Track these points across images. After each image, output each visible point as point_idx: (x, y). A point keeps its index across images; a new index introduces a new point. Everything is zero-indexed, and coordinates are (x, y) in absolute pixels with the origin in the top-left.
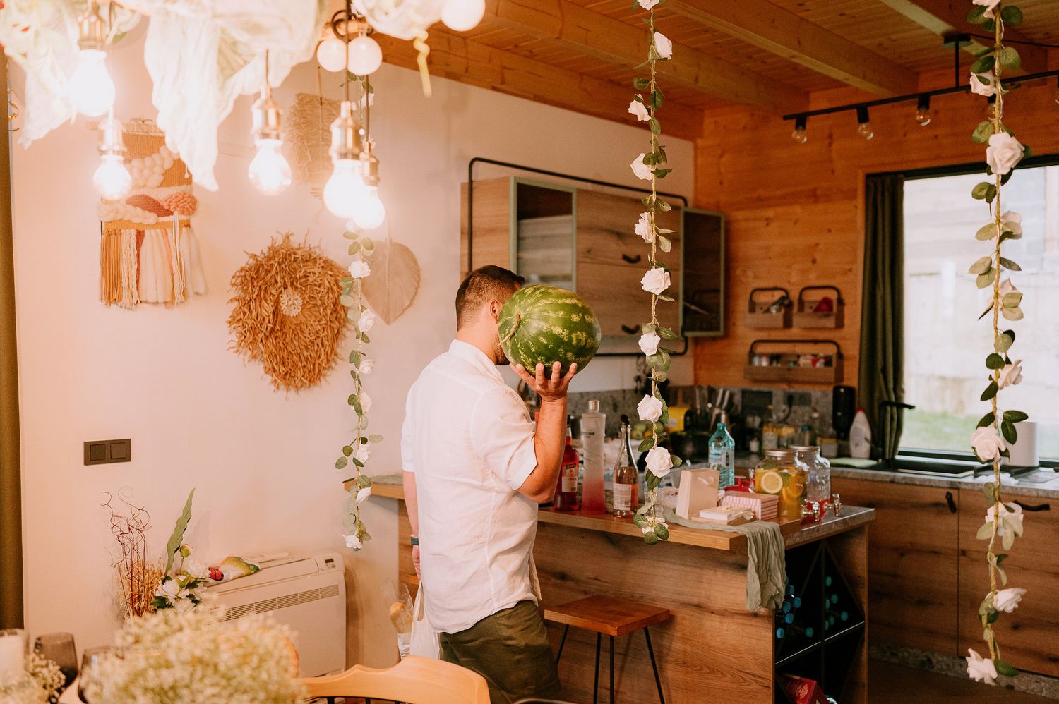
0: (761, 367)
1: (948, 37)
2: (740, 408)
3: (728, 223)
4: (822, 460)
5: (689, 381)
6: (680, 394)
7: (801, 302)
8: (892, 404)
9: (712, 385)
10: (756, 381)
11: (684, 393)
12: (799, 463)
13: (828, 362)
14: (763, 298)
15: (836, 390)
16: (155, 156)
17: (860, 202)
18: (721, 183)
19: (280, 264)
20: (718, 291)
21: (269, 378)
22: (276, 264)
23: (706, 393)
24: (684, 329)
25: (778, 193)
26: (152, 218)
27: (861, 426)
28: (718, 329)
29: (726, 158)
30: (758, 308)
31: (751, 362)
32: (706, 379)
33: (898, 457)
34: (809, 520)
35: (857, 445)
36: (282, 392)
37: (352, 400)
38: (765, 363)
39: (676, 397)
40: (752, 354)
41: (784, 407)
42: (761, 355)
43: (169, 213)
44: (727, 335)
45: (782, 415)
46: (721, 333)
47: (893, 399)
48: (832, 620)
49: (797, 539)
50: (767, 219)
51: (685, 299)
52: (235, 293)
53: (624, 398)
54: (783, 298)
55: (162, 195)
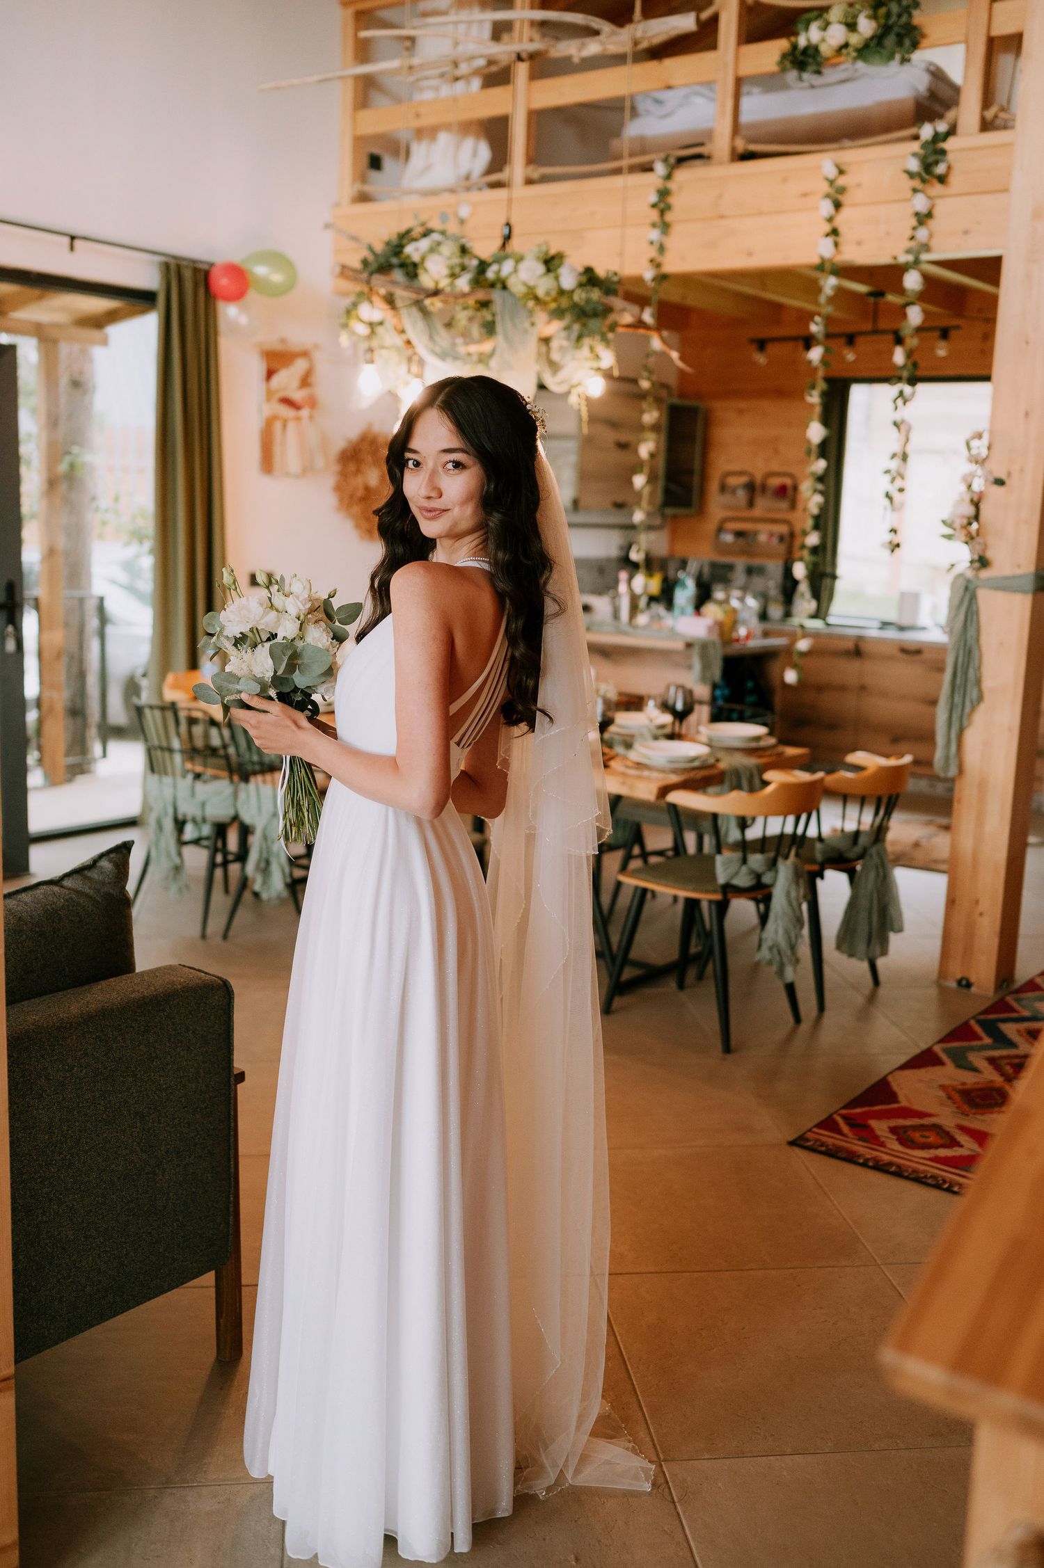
0: (727, 544)
1: (870, 294)
3: (707, 413)
5: (664, 550)
6: (655, 563)
7: (764, 488)
8: (827, 577)
9: (683, 555)
10: (721, 554)
11: (658, 563)
12: (734, 603)
13: (781, 538)
14: (732, 481)
16: (293, 366)
20: (693, 472)
21: (356, 530)
23: (677, 562)
24: (663, 507)
26: (292, 413)
28: (690, 508)
29: (709, 350)
30: (727, 490)
31: (718, 537)
32: (682, 549)
34: (738, 640)
36: (365, 544)
38: (730, 538)
40: (720, 529)
42: (728, 532)
43: (302, 409)
44: (701, 511)
46: (695, 510)
47: (829, 572)
49: (729, 651)
50: (740, 411)
51: (666, 476)
52: (336, 468)
54: (748, 482)
55: (298, 396)
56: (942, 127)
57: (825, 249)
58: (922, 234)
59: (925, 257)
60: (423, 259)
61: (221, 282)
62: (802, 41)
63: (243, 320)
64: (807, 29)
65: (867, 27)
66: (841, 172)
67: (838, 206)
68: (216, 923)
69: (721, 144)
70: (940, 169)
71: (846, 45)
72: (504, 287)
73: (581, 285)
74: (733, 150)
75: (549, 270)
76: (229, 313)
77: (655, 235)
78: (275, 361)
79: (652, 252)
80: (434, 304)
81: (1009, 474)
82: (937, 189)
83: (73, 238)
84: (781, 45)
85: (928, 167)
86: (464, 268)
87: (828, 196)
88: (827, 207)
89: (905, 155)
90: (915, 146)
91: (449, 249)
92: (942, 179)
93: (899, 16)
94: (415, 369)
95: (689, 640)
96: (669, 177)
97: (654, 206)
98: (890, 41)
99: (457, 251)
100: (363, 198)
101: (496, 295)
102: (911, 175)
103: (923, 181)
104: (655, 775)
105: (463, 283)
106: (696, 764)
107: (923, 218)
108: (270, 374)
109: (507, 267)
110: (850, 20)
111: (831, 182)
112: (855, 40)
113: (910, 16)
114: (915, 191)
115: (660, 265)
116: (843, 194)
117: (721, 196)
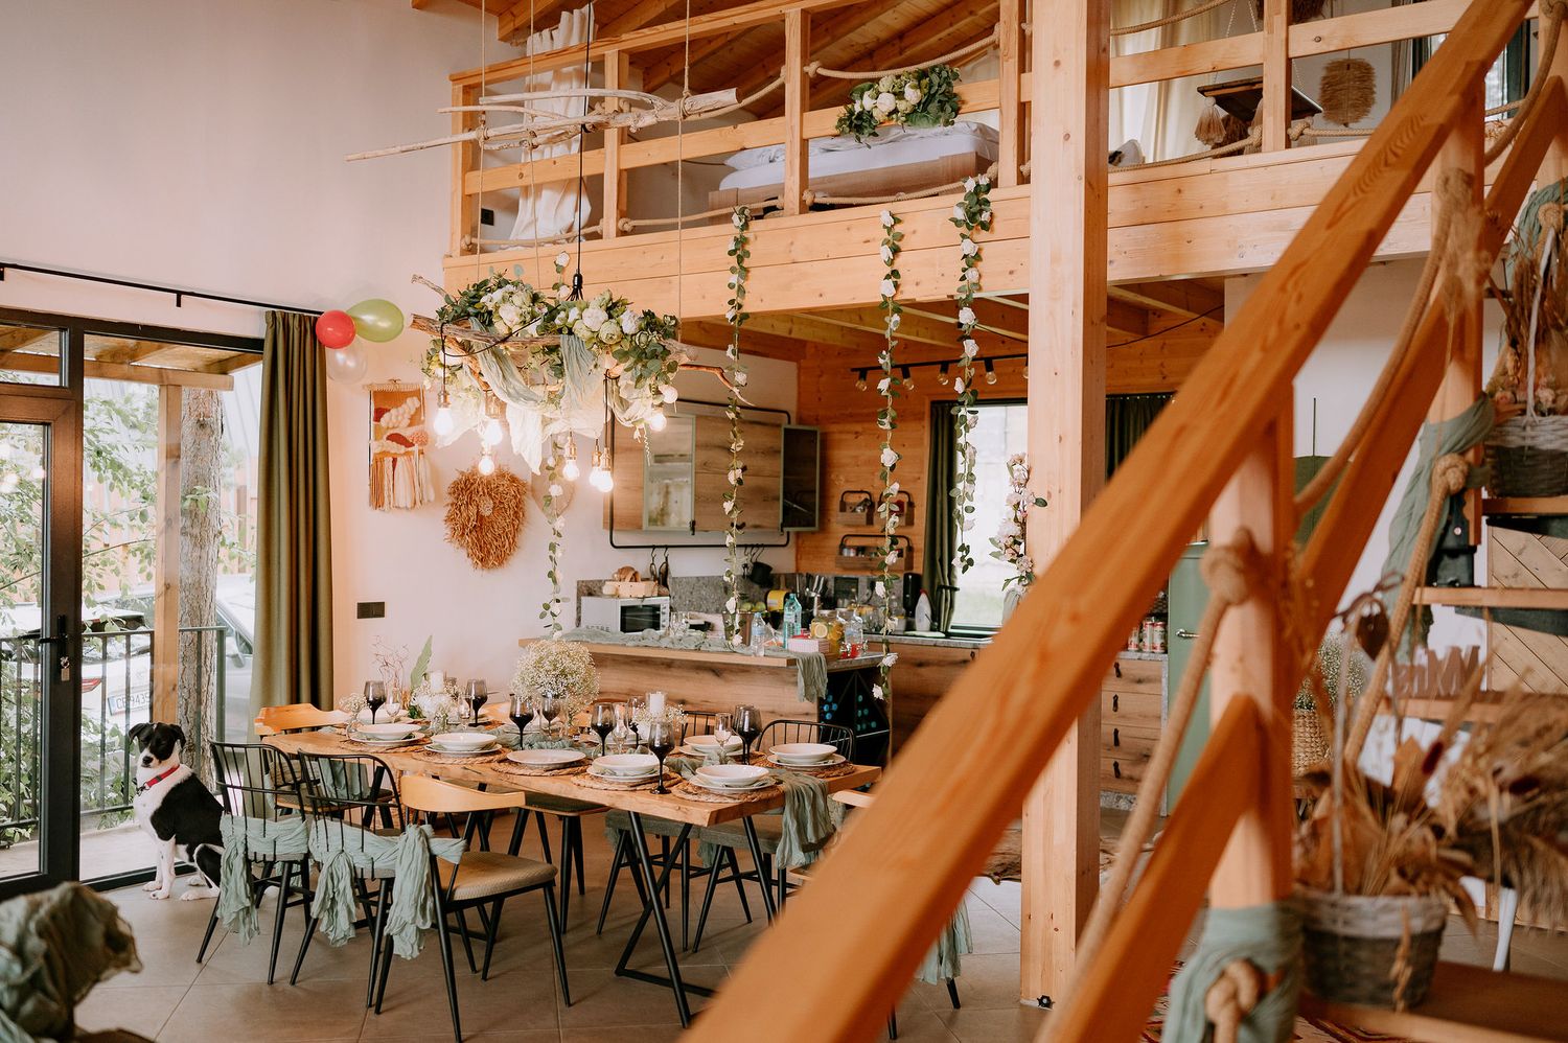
0: (849, 557)
2: (833, 592)
3: (825, 435)
4: (858, 618)
5: (791, 569)
6: (782, 579)
8: (946, 588)
9: (810, 572)
10: (846, 569)
11: (786, 579)
12: (841, 619)
13: (900, 553)
14: (853, 499)
15: (906, 576)
16: (403, 406)
17: (927, 423)
18: (820, 399)
20: (815, 492)
21: (470, 560)
23: (804, 578)
24: (783, 526)
25: (865, 411)
26: (403, 449)
27: (924, 605)
28: (814, 525)
29: (823, 379)
30: (848, 508)
31: (841, 553)
32: (806, 567)
33: (950, 630)
34: (845, 655)
35: (920, 620)
36: (479, 572)
37: (551, 574)
38: (852, 555)
39: (779, 583)
40: (842, 546)
41: (868, 591)
42: (850, 547)
43: (412, 445)
45: (866, 598)
46: (816, 528)
47: (948, 584)
48: (864, 726)
49: (836, 666)
50: (856, 433)
51: (785, 497)
52: (450, 499)
54: (866, 500)
55: (407, 433)
56: (984, 180)
57: (887, 288)
58: (972, 274)
59: (976, 295)
60: (497, 308)
61: (327, 331)
62: (858, 109)
63: (351, 364)
64: (862, 98)
65: (912, 95)
66: (897, 221)
67: (896, 251)
68: (284, 968)
69: (791, 198)
70: (985, 217)
71: (896, 111)
72: (571, 332)
73: (641, 330)
74: (802, 202)
75: (611, 317)
76: (338, 359)
77: (734, 279)
78: (383, 401)
79: (733, 294)
80: (508, 349)
81: (1049, 494)
82: (983, 235)
83: (179, 294)
84: (841, 111)
85: (972, 216)
86: (534, 317)
87: (886, 242)
88: (886, 252)
89: (952, 205)
90: (960, 198)
91: (521, 299)
92: (986, 226)
93: (940, 86)
94: (493, 408)
95: (793, 656)
96: (745, 226)
97: (731, 253)
98: (933, 107)
99: (528, 302)
100: (471, 249)
101: (563, 340)
102: (957, 222)
103: (969, 228)
104: (712, 799)
105: (532, 329)
106: (755, 787)
107: (973, 260)
108: (379, 414)
109: (574, 313)
110: (897, 89)
111: (889, 230)
112: (902, 106)
113: (949, 84)
114: (963, 236)
115: (740, 306)
116: (900, 240)
117: (792, 243)
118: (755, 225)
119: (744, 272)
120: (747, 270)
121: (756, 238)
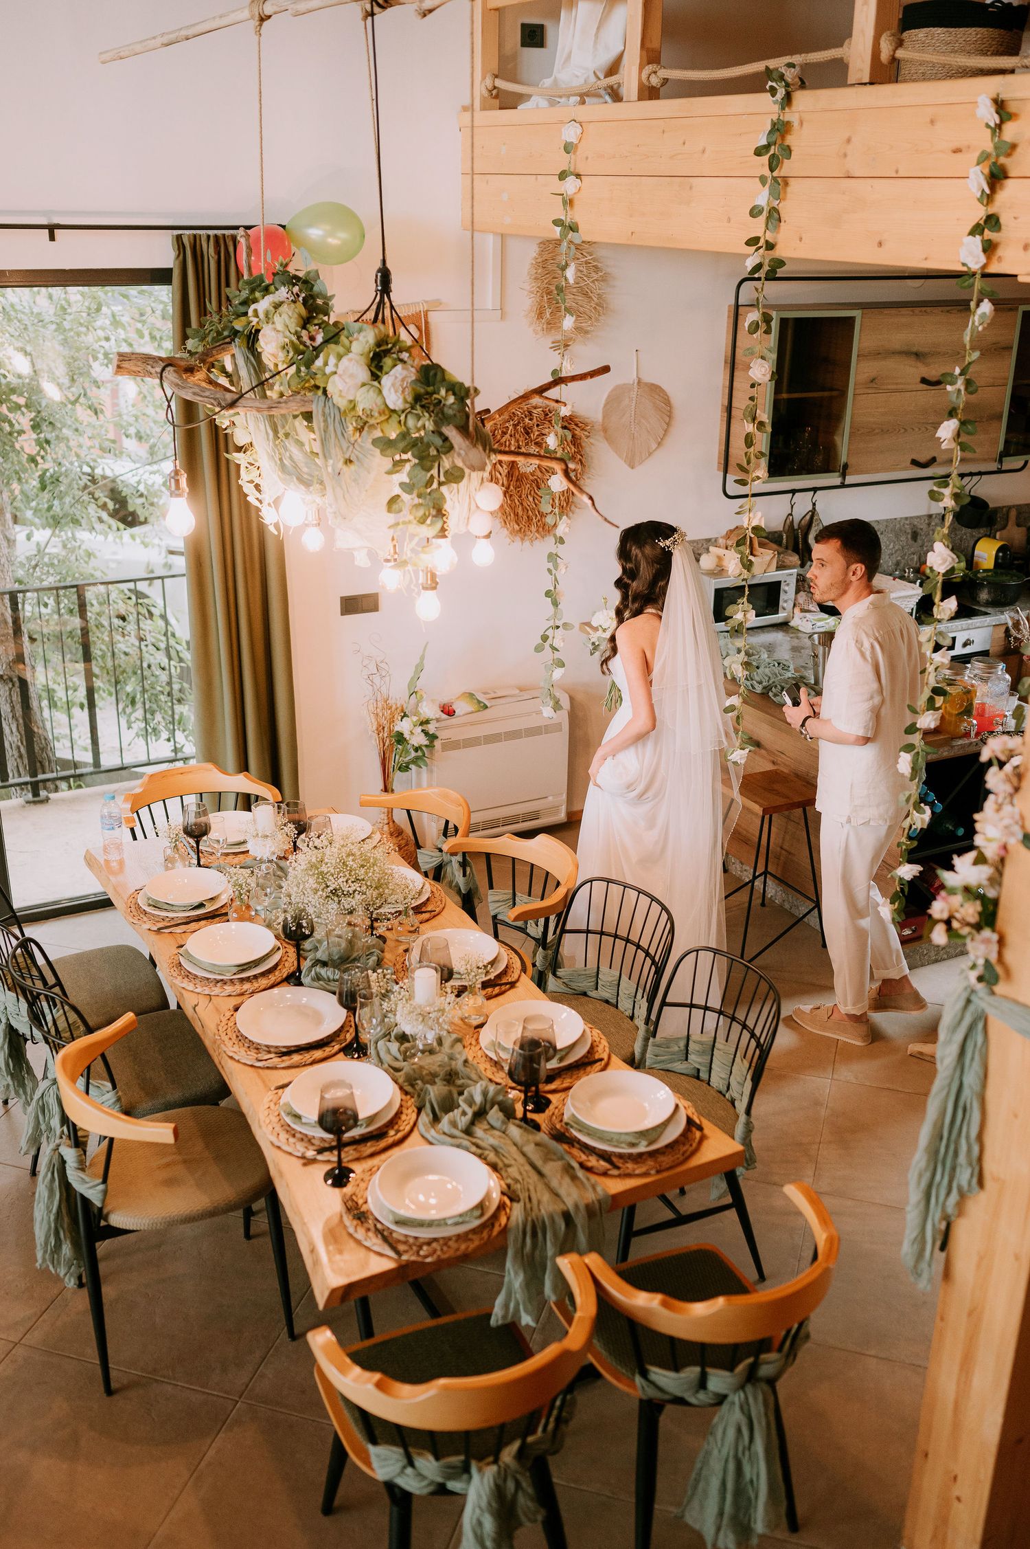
5: (1028, 499)
19: (515, 426)
22: (511, 428)
24: (1004, 455)
36: (519, 544)
37: (549, 594)
51: (1011, 417)
53: (929, 524)
57: (969, 255)
60: (259, 332)
66: (1005, 116)
67: (996, 178)
69: (861, 49)
73: (408, 405)
74: (875, 61)
75: (372, 377)
86: (298, 350)
87: (984, 158)
88: (977, 180)
96: (787, 101)
97: (759, 152)
100: (495, 97)
101: (317, 405)
109: (331, 363)
111: (994, 133)
115: (770, 246)
116: (1009, 155)
117: (849, 141)
118: (803, 99)
119: (779, 186)
120: (785, 181)
121: (801, 123)
